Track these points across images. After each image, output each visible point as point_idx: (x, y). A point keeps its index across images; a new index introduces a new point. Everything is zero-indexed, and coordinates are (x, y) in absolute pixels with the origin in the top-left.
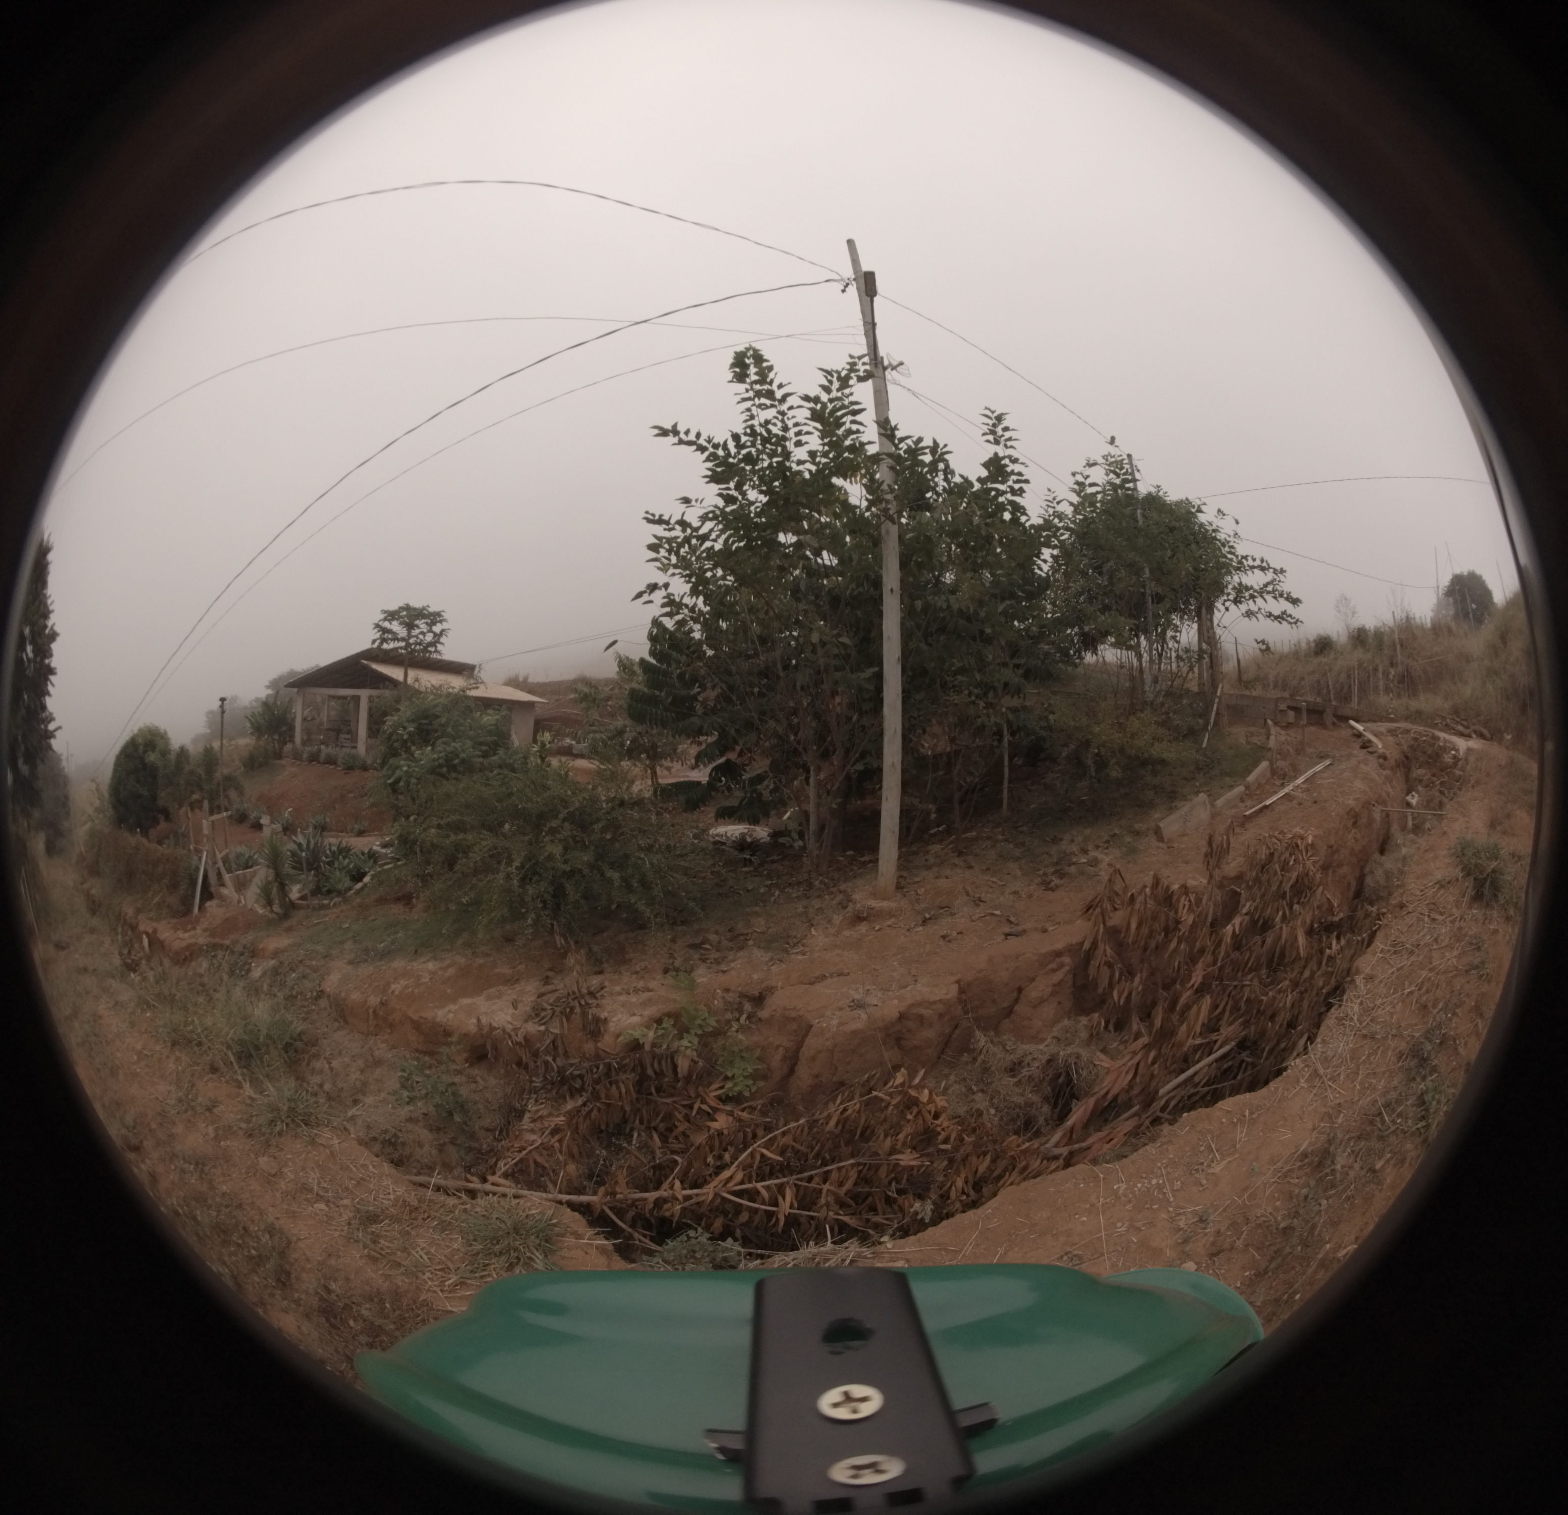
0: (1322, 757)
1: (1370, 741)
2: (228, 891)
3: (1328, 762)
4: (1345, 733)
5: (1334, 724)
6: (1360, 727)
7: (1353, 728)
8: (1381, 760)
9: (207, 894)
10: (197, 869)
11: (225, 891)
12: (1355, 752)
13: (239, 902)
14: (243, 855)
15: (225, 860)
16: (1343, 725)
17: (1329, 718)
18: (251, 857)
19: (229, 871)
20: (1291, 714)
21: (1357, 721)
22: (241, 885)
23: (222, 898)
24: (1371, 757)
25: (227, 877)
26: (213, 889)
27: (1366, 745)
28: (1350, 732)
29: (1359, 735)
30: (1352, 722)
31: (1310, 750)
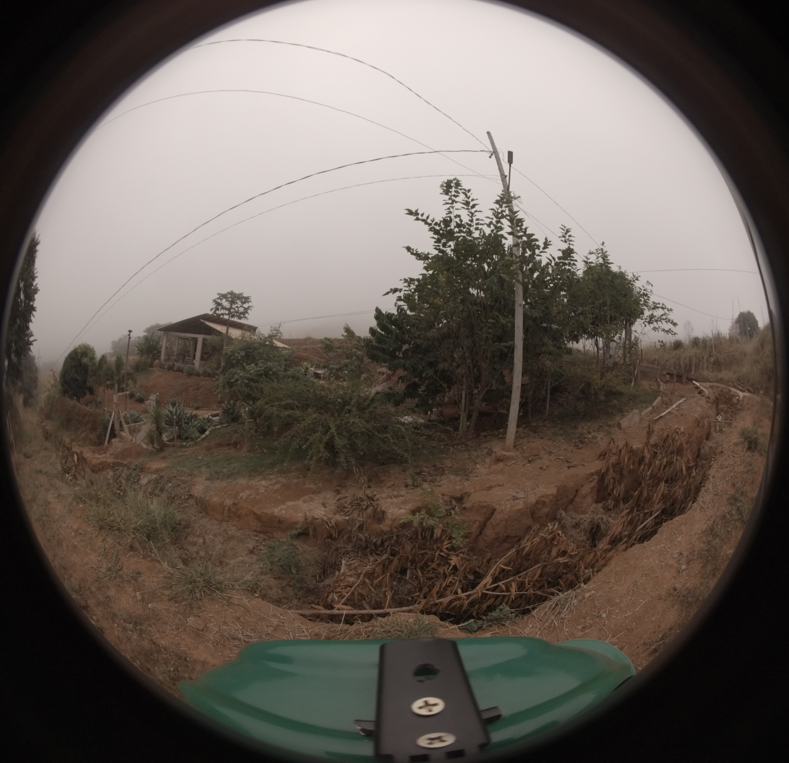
0: (682, 397)
1: (702, 390)
2: (125, 434)
3: (684, 399)
4: (691, 386)
5: (686, 382)
6: (698, 384)
7: (694, 384)
8: (707, 399)
9: (113, 435)
10: (108, 421)
11: (123, 434)
12: (696, 395)
13: (132, 440)
14: (135, 415)
15: (125, 417)
16: (690, 383)
17: (684, 379)
18: (138, 417)
19: (127, 423)
20: (668, 376)
21: (696, 381)
22: (133, 432)
23: (121, 437)
24: (702, 398)
25: (125, 426)
26: (116, 432)
27: (701, 392)
28: (693, 386)
29: (697, 388)
30: (694, 382)
31: (676, 393)
